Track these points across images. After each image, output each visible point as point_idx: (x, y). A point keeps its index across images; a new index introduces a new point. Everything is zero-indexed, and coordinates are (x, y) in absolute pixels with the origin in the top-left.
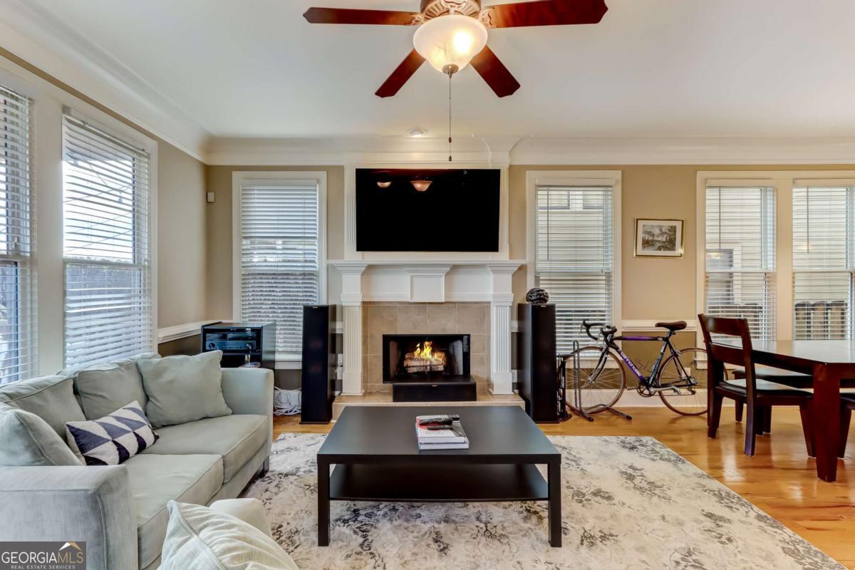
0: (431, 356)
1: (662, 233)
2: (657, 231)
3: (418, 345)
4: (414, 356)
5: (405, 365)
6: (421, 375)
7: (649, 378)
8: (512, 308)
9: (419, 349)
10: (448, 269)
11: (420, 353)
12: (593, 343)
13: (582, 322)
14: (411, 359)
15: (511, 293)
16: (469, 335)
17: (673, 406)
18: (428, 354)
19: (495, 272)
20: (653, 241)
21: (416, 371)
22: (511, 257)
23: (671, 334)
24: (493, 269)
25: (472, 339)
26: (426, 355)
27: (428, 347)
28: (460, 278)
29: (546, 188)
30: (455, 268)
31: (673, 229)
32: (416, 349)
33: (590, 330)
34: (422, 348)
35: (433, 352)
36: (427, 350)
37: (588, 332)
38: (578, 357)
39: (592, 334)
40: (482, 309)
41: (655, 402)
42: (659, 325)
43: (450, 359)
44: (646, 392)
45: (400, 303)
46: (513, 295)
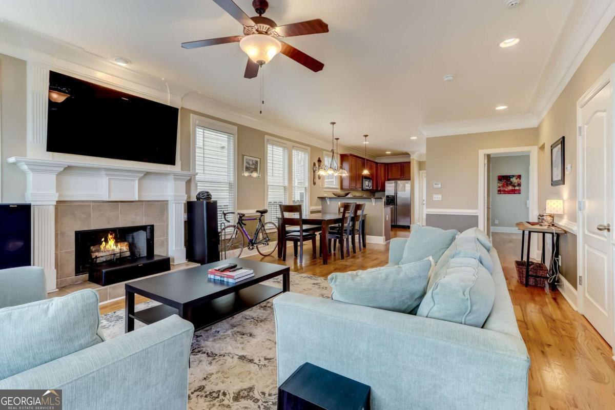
0: (115, 247)
1: (253, 164)
2: (251, 163)
3: (103, 240)
4: (100, 249)
5: (93, 257)
6: (110, 263)
7: (253, 240)
8: (185, 204)
9: (104, 243)
10: (142, 175)
11: (105, 246)
12: (229, 224)
13: (222, 212)
14: (98, 251)
15: (185, 194)
16: (152, 226)
17: (261, 252)
18: (112, 245)
19: (175, 179)
20: (250, 167)
21: (105, 260)
22: (182, 170)
23: (262, 216)
24: (176, 177)
25: (155, 228)
26: (110, 246)
27: (111, 240)
28: (149, 183)
29: (203, 128)
30: (147, 174)
31: (257, 162)
32: (101, 243)
33: (226, 217)
34: (106, 241)
35: (116, 242)
36: (111, 242)
37: (225, 218)
38: (225, 232)
39: (227, 219)
40: (162, 206)
41: (254, 252)
42: (257, 211)
43: (132, 247)
44: (251, 248)
45: (94, 202)
46: (187, 195)
